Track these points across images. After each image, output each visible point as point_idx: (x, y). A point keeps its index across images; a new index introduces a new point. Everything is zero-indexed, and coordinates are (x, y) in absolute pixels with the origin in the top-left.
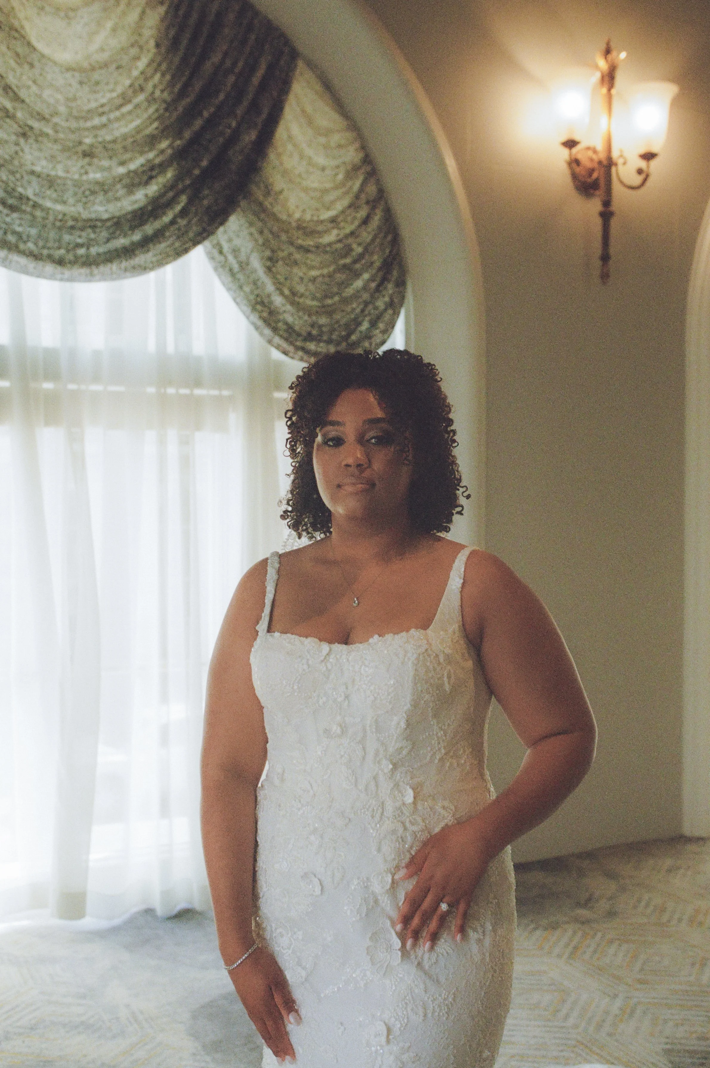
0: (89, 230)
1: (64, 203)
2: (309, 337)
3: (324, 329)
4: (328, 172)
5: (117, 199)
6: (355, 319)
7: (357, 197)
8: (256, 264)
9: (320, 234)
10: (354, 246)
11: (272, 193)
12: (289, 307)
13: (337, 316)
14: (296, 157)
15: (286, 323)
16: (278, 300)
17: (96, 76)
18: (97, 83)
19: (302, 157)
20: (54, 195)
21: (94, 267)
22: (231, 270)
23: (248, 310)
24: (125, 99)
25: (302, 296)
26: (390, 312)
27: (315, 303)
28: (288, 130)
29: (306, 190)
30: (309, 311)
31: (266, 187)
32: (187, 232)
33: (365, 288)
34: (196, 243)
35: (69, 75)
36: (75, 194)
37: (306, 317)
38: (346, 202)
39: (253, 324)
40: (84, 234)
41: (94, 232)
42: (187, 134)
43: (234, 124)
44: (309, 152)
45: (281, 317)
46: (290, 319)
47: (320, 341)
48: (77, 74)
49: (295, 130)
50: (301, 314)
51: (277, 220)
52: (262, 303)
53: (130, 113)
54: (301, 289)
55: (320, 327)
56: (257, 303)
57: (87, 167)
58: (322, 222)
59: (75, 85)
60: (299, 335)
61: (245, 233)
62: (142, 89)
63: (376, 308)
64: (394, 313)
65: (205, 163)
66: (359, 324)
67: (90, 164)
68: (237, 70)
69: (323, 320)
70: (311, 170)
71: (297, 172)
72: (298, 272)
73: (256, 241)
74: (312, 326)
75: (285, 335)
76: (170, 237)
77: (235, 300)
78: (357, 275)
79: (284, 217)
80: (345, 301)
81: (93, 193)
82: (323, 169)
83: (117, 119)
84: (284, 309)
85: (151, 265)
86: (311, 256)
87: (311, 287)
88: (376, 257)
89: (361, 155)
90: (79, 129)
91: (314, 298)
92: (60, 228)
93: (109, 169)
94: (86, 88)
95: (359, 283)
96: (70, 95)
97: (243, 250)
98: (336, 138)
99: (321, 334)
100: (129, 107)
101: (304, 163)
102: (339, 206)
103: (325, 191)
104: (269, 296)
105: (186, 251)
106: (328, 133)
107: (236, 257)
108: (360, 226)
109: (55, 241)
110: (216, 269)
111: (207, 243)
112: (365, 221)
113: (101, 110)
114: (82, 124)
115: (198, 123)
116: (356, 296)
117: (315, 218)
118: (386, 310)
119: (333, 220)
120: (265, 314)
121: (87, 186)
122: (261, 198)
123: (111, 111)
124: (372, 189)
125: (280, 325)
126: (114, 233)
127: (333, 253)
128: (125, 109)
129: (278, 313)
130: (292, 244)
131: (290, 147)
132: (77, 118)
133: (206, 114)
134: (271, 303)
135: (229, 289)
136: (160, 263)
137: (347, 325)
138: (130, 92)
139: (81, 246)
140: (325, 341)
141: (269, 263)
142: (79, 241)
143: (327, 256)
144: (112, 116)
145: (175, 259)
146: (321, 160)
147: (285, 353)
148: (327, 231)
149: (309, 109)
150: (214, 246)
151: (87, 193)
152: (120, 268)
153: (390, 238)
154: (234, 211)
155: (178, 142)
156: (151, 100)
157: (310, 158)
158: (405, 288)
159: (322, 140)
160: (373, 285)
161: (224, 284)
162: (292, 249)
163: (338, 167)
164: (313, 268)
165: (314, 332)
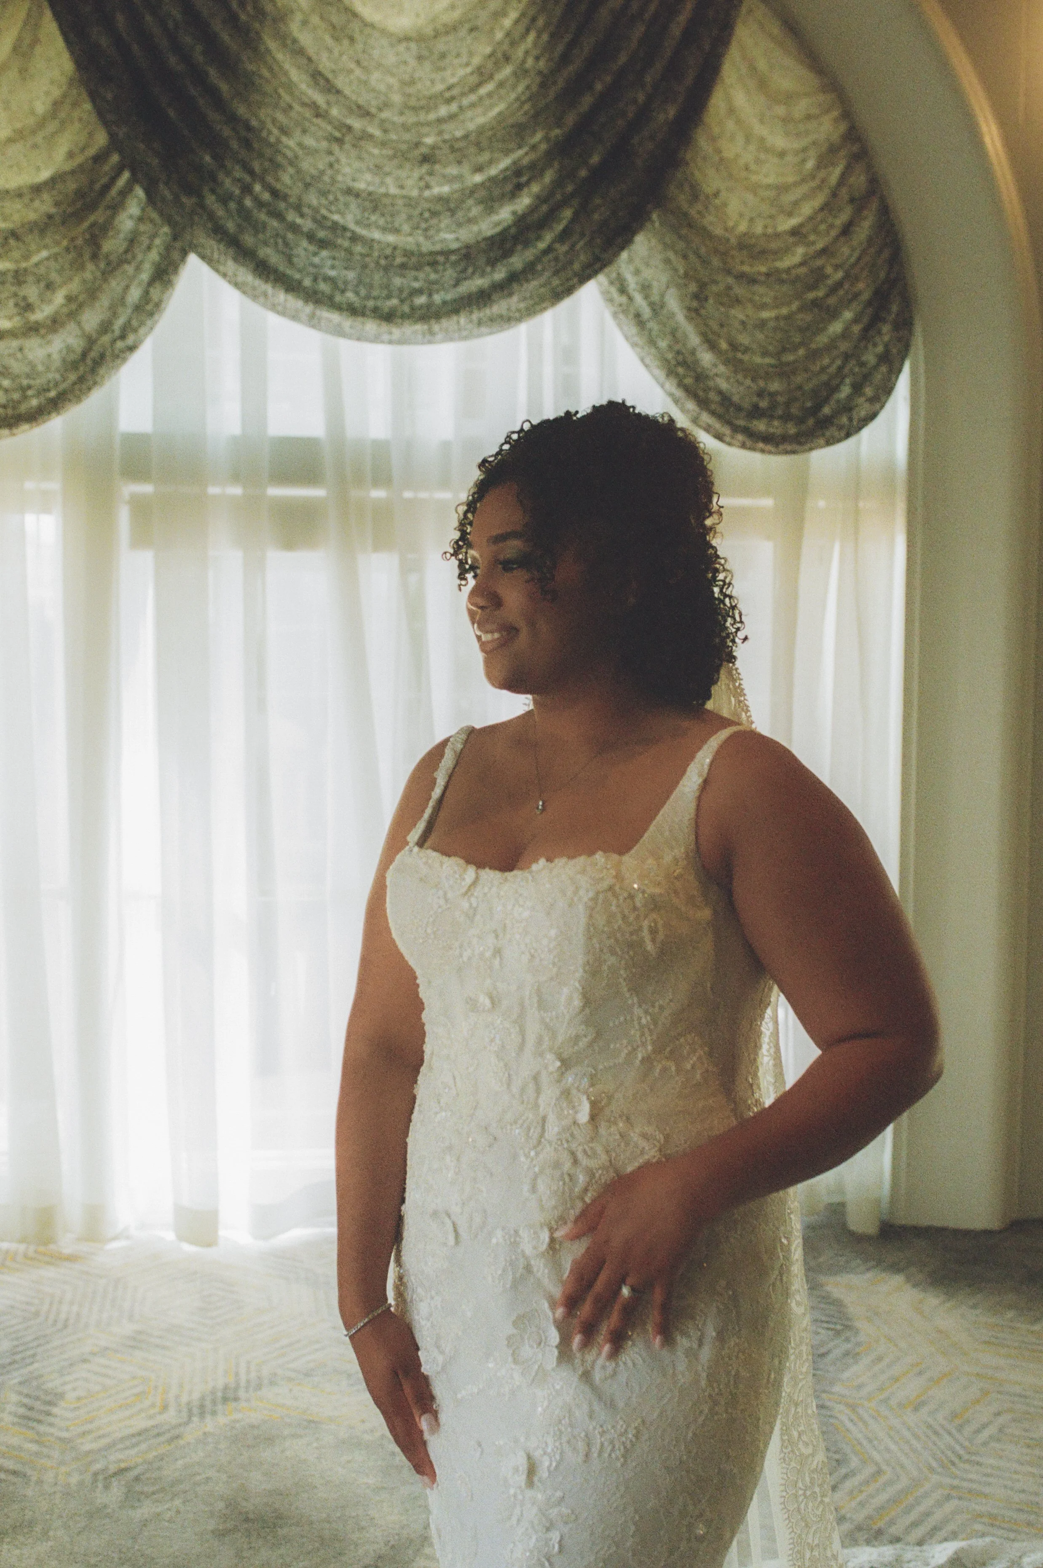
0: (427, 269)
1: (397, 231)
2: (755, 412)
3: (780, 399)
4: (789, 158)
5: (470, 221)
6: (827, 384)
7: (834, 195)
8: (674, 304)
9: (777, 254)
10: (829, 270)
11: (702, 198)
12: (722, 369)
13: (798, 379)
14: (740, 140)
15: (720, 392)
16: (706, 358)
17: (440, 46)
18: (443, 56)
19: (748, 139)
20: (382, 222)
21: (433, 321)
22: (638, 316)
23: (661, 374)
24: (483, 75)
25: (746, 350)
26: (884, 369)
27: (768, 360)
28: (729, 100)
29: (754, 189)
30: (754, 373)
31: (692, 187)
32: (571, 263)
33: (845, 335)
34: (583, 278)
35: (401, 48)
36: (410, 217)
37: (748, 382)
38: (819, 200)
39: (671, 395)
40: (421, 275)
41: (436, 272)
42: (571, 119)
43: (641, 97)
44: (759, 130)
45: (711, 384)
46: (724, 385)
47: (772, 417)
48: (413, 45)
49: (740, 98)
50: (740, 377)
51: (710, 236)
52: (684, 363)
53: (490, 95)
54: (744, 339)
55: (772, 395)
56: (679, 364)
57: (427, 178)
58: (777, 235)
59: (412, 62)
60: (739, 409)
61: (657, 261)
62: (507, 58)
63: (862, 364)
64: (890, 371)
65: (595, 159)
66: (837, 389)
67: (431, 173)
68: (647, 16)
69: (775, 386)
70: (762, 156)
71: (741, 162)
72: (737, 313)
73: (676, 270)
74: (760, 394)
75: (720, 410)
76: (543, 270)
77: (642, 360)
78: (833, 314)
79: (718, 231)
80: (814, 355)
81: (434, 214)
82: (782, 154)
83: (473, 105)
84: (715, 371)
85: (517, 315)
86: (760, 289)
87: (760, 336)
88: (861, 285)
89: (843, 127)
90: (419, 124)
91: (765, 354)
92: (386, 269)
93: (460, 178)
94: (427, 65)
95: (836, 327)
96: (407, 77)
97: (655, 284)
98: (802, 107)
99: (773, 406)
100: (489, 87)
101: (752, 148)
102: (807, 209)
103: (783, 189)
104: (693, 352)
105: (569, 291)
106: (789, 98)
107: (646, 297)
108: (837, 238)
109: (381, 287)
110: (615, 315)
111: (601, 278)
112: (846, 231)
113: (447, 95)
114: (422, 117)
115: (587, 101)
116: (830, 346)
117: (770, 231)
118: (876, 367)
119: (795, 232)
120: (689, 381)
121: (426, 205)
122: (685, 206)
123: (463, 94)
124: (859, 180)
125: (712, 395)
126: (464, 270)
127: (793, 282)
128: (483, 91)
129: (707, 377)
130: (729, 272)
131: (730, 125)
132: (414, 109)
133: (599, 87)
134: (697, 362)
135: (634, 345)
136: (532, 310)
137: (815, 392)
138: (490, 65)
139: (420, 292)
140: (780, 418)
141: (695, 304)
142: (416, 285)
143: (785, 288)
144: (465, 102)
145: (553, 304)
146: (779, 141)
147: (719, 437)
148: (787, 250)
149: (762, 65)
150: (612, 283)
151: (427, 215)
152: (471, 321)
153: (886, 254)
154: (640, 228)
155: (557, 132)
156: (521, 72)
157: (762, 140)
158: (911, 332)
159: (781, 110)
160: (856, 329)
161: (627, 338)
162: (730, 280)
163: (804, 150)
164: (763, 306)
165: (764, 404)
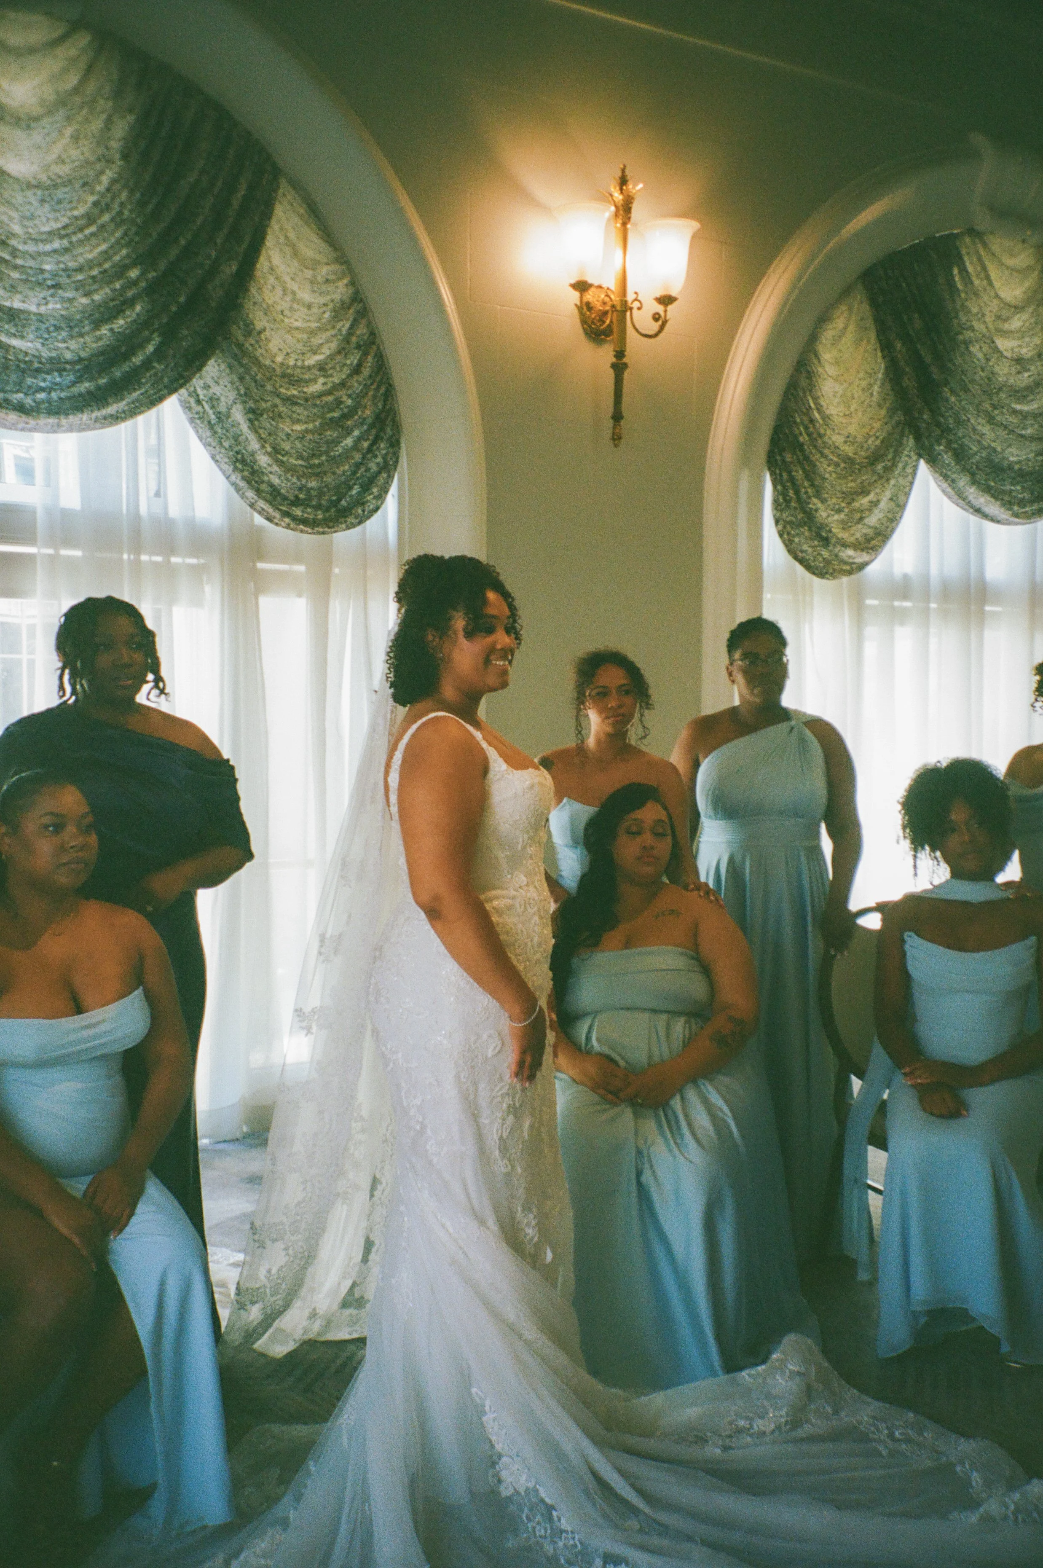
0: (56, 374)
1: (22, 337)
2: (296, 502)
3: (313, 493)
4: (315, 310)
5: (81, 335)
6: (345, 483)
7: (346, 339)
8: (238, 415)
9: (307, 382)
10: (345, 398)
11: (255, 333)
12: (275, 468)
13: (329, 479)
14: (279, 291)
15: (272, 485)
16: (263, 460)
17: (60, 193)
18: (60, 202)
19: (284, 290)
20: (13, 330)
22: (209, 422)
23: (229, 469)
24: (90, 219)
25: (287, 453)
26: (385, 475)
27: (300, 462)
28: (269, 259)
29: (290, 330)
30: (296, 472)
31: (246, 325)
32: (162, 378)
33: (356, 447)
34: (172, 391)
35: (29, 193)
36: (37, 329)
37: (294, 480)
38: (334, 345)
39: (234, 484)
40: (48, 377)
41: (60, 376)
42: (162, 265)
43: (214, 254)
44: (293, 286)
45: (266, 478)
46: (276, 481)
47: (308, 506)
48: (39, 192)
49: (277, 260)
50: (289, 476)
51: (260, 365)
52: (243, 461)
53: (93, 234)
54: (286, 446)
55: (309, 490)
56: (237, 460)
57: (49, 298)
58: (309, 368)
59: (36, 204)
60: (285, 498)
61: (225, 381)
62: (108, 208)
63: (368, 470)
64: (389, 476)
65: (182, 299)
66: (350, 488)
67: (52, 296)
68: (216, 191)
69: (313, 484)
70: (295, 306)
71: (279, 308)
72: (285, 427)
73: (238, 390)
74: (300, 489)
75: (269, 497)
76: (146, 383)
77: (213, 457)
78: (349, 432)
79: (268, 362)
80: (335, 461)
81: (57, 328)
82: (309, 307)
83: (81, 242)
84: (269, 469)
85: (123, 415)
86: (299, 410)
87: (298, 445)
88: (368, 412)
89: (351, 291)
90: (39, 254)
91: (300, 457)
93: (71, 300)
94: (47, 207)
95: (349, 441)
96: (28, 214)
97: (223, 399)
98: (324, 272)
99: (309, 498)
100: (93, 229)
101: (288, 298)
102: (326, 351)
103: (312, 333)
104: (253, 454)
105: (161, 399)
106: (314, 265)
107: (213, 407)
108: (350, 376)
110: (192, 420)
111: (183, 391)
112: (357, 370)
113: (63, 232)
114: (42, 248)
115: (174, 253)
116: (347, 455)
117: (299, 363)
118: (379, 472)
119: (321, 368)
120: (246, 473)
122: (241, 338)
123: (74, 233)
124: (361, 330)
125: (264, 487)
126: (78, 376)
127: (322, 407)
128: (87, 232)
129: (263, 473)
130: (278, 395)
131: (272, 280)
132: (36, 241)
133: (183, 242)
134: (255, 462)
135: (207, 445)
136: (132, 412)
137: (337, 487)
138: (96, 211)
140: (313, 507)
141: (251, 416)
143: (315, 411)
144: (74, 239)
145: (149, 408)
146: (306, 296)
147: (269, 519)
148: (315, 381)
149: (292, 235)
150: (190, 395)
151: (52, 329)
152: (91, 419)
153: (383, 390)
154: (213, 353)
155: (152, 275)
156: (118, 220)
157: (294, 293)
158: (399, 448)
159: (309, 274)
160: (366, 444)
161: (201, 439)
162: (278, 401)
163: (325, 305)
164: (298, 421)
165: (302, 496)
